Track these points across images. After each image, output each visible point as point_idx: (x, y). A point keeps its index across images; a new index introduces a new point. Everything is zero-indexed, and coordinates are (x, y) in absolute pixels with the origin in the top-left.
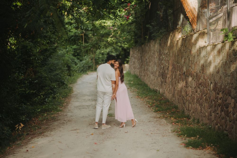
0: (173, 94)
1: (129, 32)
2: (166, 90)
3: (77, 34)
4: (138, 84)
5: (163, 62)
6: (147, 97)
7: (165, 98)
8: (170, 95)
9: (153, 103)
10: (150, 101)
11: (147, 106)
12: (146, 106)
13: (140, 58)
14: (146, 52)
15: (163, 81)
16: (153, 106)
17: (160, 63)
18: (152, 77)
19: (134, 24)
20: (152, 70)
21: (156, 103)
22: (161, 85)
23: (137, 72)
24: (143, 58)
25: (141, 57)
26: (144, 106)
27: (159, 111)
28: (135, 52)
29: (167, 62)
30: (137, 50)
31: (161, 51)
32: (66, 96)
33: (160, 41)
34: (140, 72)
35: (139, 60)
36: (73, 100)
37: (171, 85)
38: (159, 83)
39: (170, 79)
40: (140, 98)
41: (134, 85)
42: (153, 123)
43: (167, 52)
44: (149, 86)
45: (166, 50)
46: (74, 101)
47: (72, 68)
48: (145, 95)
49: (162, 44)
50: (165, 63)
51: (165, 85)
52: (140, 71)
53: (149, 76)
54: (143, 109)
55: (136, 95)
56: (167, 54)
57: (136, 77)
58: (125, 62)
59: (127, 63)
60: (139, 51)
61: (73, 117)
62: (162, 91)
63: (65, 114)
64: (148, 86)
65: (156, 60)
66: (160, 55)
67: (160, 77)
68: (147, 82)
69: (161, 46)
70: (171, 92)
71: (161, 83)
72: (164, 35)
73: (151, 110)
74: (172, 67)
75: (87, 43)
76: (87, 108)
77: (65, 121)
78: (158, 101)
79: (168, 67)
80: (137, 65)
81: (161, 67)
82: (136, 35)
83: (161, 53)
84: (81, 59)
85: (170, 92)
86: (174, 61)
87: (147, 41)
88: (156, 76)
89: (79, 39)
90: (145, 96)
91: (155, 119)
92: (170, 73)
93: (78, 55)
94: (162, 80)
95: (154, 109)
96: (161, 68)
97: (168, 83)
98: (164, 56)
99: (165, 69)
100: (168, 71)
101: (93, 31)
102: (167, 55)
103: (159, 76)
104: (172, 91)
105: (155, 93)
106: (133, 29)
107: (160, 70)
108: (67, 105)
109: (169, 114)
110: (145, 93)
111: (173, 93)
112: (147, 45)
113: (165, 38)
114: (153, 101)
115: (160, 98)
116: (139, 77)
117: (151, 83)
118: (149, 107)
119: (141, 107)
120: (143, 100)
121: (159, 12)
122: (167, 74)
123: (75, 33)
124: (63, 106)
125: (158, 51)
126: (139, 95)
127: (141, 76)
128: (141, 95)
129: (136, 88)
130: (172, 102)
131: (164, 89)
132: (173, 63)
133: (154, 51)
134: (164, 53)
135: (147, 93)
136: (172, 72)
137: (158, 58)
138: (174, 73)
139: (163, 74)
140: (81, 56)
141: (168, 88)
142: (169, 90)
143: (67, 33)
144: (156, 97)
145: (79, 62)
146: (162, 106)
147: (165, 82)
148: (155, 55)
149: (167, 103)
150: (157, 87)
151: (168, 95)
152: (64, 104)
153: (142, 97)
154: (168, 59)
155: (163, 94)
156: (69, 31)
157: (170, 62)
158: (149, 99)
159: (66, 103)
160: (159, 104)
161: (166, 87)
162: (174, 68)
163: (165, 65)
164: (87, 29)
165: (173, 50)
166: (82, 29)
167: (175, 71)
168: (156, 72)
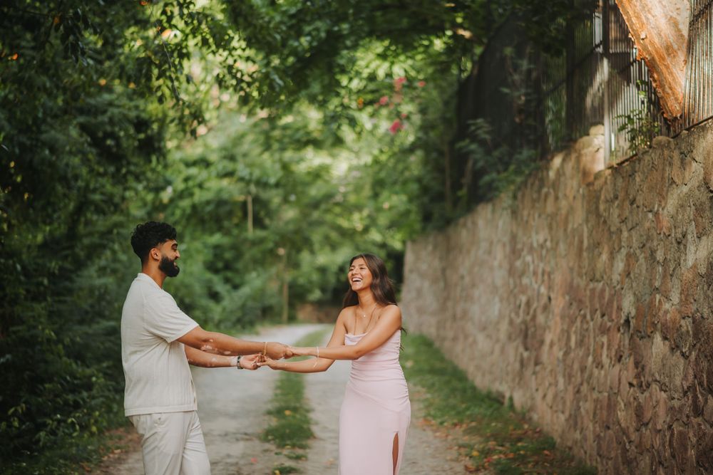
0: (570, 415)
2: (539, 396)
3: (225, 196)
4: (433, 371)
5: (525, 281)
6: (460, 423)
7: (538, 430)
8: (558, 417)
9: (486, 453)
10: (473, 442)
11: (459, 468)
12: (454, 464)
13: (439, 274)
14: (461, 252)
15: (529, 358)
16: (485, 469)
17: (515, 287)
18: (483, 343)
20: (483, 318)
21: (501, 452)
22: (521, 375)
23: (430, 330)
24: (448, 272)
25: (444, 270)
26: (446, 466)
28: (423, 253)
29: (543, 281)
30: (430, 248)
31: (518, 240)
33: (515, 197)
34: (440, 326)
35: (435, 281)
37: (564, 376)
38: (509, 368)
39: (555, 348)
40: (432, 425)
41: (417, 372)
43: (541, 240)
44: (470, 378)
45: (537, 233)
47: (198, 313)
48: (453, 413)
49: (524, 208)
50: (536, 286)
51: (534, 373)
52: (438, 322)
53: (471, 339)
55: (420, 415)
56: (542, 246)
57: (425, 343)
60: (435, 247)
62: (524, 399)
64: (466, 380)
65: (500, 276)
66: (515, 253)
67: (515, 344)
68: (465, 362)
69: (519, 219)
70: (560, 407)
71: (517, 365)
72: (530, 173)
74: (567, 297)
75: (264, 227)
78: (508, 445)
79: (550, 299)
81: (518, 302)
82: (425, 190)
83: (519, 246)
84: (237, 280)
85: (557, 406)
86: (575, 274)
88: (498, 341)
89: (231, 213)
90: (455, 421)
92: (556, 323)
93: (228, 266)
94: (522, 355)
96: (520, 306)
97: (549, 368)
98: (529, 258)
99: (535, 311)
100: (547, 317)
101: (284, 186)
102: (544, 252)
103: (510, 338)
104: (568, 403)
105: (496, 405)
107: (513, 315)
110: (452, 407)
111: (573, 412)
112: (465, 225)
113: (532, 184)
114: (488, 442)
115: (514, 430)
116: (437, 344)
117: (478, 368)
118: (471, 472)
119: (433, 470)
120: (444, 435)
121: (506, 90)
122: (545, 331)
123: (220, 190)
124: (100, 466)
125: (506, 239)
126: (429, 415)
127: (444, 339)
128: (439, 414)
129: (423, 386)
130: (567, 449)
131: (534, 390)
132: (572, 279)
133: (491, 243)
134: (532, 244)
135: (464, 406)
136: (567, 320)
137: (506, 266)
138: (575, 325)
139: (527, 329)
140: (237, 271)
141: (548, 389)
142: (555, 396)
143: (191, 195)
144: (500, 425)
145: (228, 291)
146: (523, 469)
147: (537, 364)
148: (495, 258)
149: (547, 455)
150: (501, 383)
151: (548, 417)
152: (111, 456)
153: (442, 423)
154: (548, 269)
155: (527, 414)
156: (201, 186)
157: (558, 278)
158: (469, 431)
159: (122, 452)
160: (511, 456)
161: (540, 385)
162: (576, 301)
163: (536, 292)
164: (264, 179)
165: (570, 226)
166: (248, 182)
167: (579, 314)
168: (498, 323)
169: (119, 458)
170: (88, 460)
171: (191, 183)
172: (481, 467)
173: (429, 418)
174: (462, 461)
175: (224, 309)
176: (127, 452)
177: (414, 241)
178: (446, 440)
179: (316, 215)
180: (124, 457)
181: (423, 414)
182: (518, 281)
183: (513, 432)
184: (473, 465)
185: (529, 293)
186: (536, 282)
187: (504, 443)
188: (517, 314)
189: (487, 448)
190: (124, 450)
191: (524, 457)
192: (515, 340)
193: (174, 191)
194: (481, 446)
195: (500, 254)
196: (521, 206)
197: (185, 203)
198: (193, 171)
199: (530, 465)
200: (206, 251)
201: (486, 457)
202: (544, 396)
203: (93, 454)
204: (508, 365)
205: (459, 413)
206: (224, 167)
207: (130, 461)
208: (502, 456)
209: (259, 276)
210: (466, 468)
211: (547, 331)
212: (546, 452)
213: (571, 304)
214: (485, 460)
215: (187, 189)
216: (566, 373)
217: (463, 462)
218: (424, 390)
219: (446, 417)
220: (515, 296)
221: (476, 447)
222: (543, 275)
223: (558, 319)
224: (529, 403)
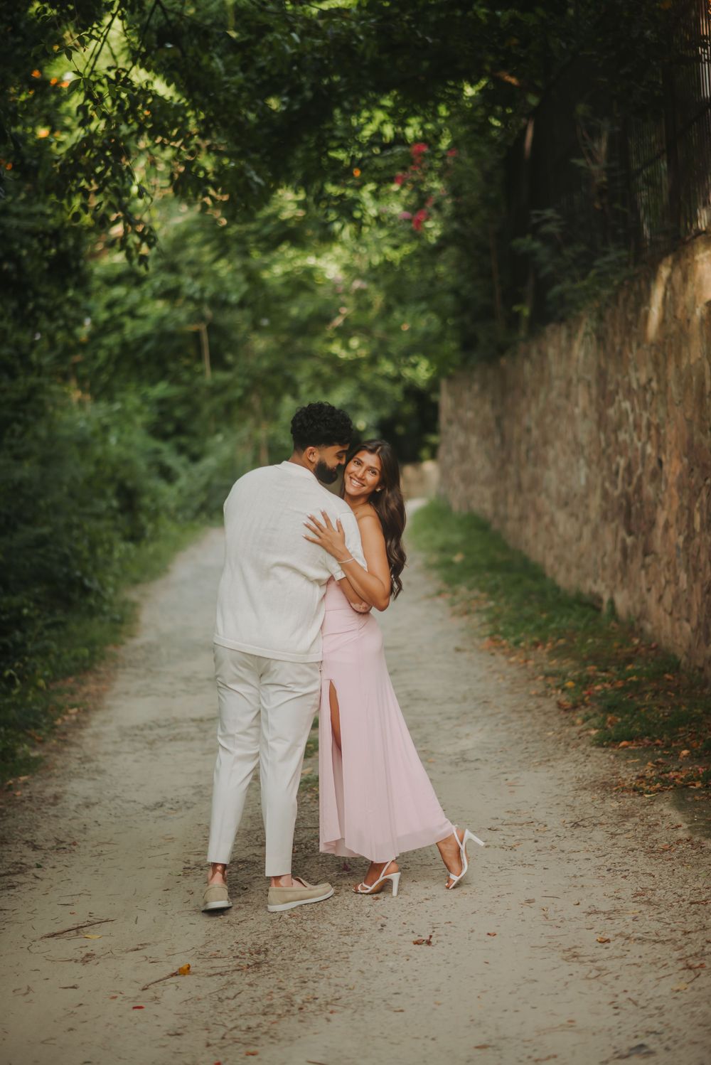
0: (699, 624)
1: (427, 298)
2: (652, 599)
3: (170, 326)
4: (493, 567)
5: (623, 436)
6: (543, 641)
7: (653, 645)
8: (681, 628)
9: (584, 682)
10: (564, 668)
11: (549, 705)
12: (541, 701)
13: (492, 424)
14: (524, 393)
15: (635, 546)
16: (586, 705)
17: (608, 445)
18: (565, 524)
19: (452, 251)
20: (564, 489)
21: (604, 680)
22: (624, 568)
23: (483, 500)
24: (506, 423)
25: (498, 420)
26: (531, 705)
27: (630, 739)
28: (467, 396)
29: (649, 438)
30: (476, 387)
31: (609, 378)
32: (87, 664)
33: (601, 318)
34: (498, 499)
35: (486, 435)
36: (124, 682)
37: (687, 570)
38: (606, 560)
39: (672, 532)
40: (503, 647)
41: (470, 569)
42: (599, 835)
43: (643, 379)
44: (549, 575)
45: (636, 370)
46: (127, 693)
47: (146, 501)
48: (531, 627)
49: (615, 334)
50: (639, 445)
51: (644, 566)
52: (495, 495)
53: (546, 519)
54: (529, 725)
55: (482, 633)
56: (645, 388)
57: (478, 526)
58: (425, 453)
59: (434, 456)
60: (484, 387)
61: (96, 811)
62: (630, 603)
63: (50, 791)
64: (544, 576)
65: (584, 430)
66: (605, 397)
67: (613, 525)
68: (538, 549)
69: (608, 348)
70: (684, 613)
71: (618, 556)
72: (622, 284)
73: (576, 729)
74: (686, 461)
75: (227, 367)
76: (192, 739)
77: (35, 848)
78: (613, 669)
79: (660, 462)
80: (481, 464)
81: (614, 467)
82: (464, 305)
83: (611, 387)
84: (196, 449)
85: (679, 612)
86: (695, 428)
87: (522, 333)
88: (587, 521)
89: (180, 351)
90: (536, 639)
91: (608, 801)
92: (671, 496)
93: (180, 429)
94: (624, 541)
95: (594, 721)
96: (617, 473)
97: (665, 559)
98: (626, 405)
99: (640, 479)
100: (658, 488)
101: (252, 306)
102: (648, 397)
103: (604, 517)
104: (695, 608)
105: (591, 613)
106: (450, 279)
107: (607, 485)
108: (79, 724)
109: (690, 756)
110: (529, 620)
111: (702, 620)
112: (527, 355)
113: (626, 300)
114: (586, 666)
115: (621, 647)
116: (495, 526)
117: (559, 559)
118: (566, 710)
119: (514, 711)
120: (521, 660)
121: (581, 163)
122: (656, 506)
123: (162, 319)
124: (55, 734)
125: (590, 377)
126: (497, 631)
127: (506, 518)
128: (511, 629)
129: (482, 590)
130: (697, 671)
131: (644, 590)
132: (692, 436)
133: (569, 382)
134: (630, 384)
135: (544, 616)
136: (687, 492)
137: (593, 415)
138: (699, 500)
139: (629, 505)
140: (194, 435)
141: (665, 588)
142: (676, 599)
143: (120, 327)
144: (598, 641)
145: (185, 466)
146: (639, 703)
147: (646, 554)
148: (576, 405)
149: (669, 680)
150: (595, 582)
151: (667, 627)
152: (66, 717)
153: (517, 643)
154: (655, 421)
155: (636, 624)
156: (132, 314)
157: (671, 433)
158: (555, 653)
159: (79, 711)
160: (620, 684)
161: (654, 582)
162: (698, 466)
163: (640, 452)
164: (223, 297)
165: (685, 361)
166: (198, 302)
167: (704, 485)
168: (586, 496)
169: (78, 721)
170: (37, 727)
171: (117, 311)
172: (579, 703)
173: (497, 636)
174: (551, 695)
175: (180, 491)
176: (86, 711)
177: (450, 378)
178: (526, 667)
179: (300, 343)
180: (84, 718)
181: (488, 632)
182: (613, 437)
183: (619, 651)
184: (567, 700)
185: (630, 454)
186: (639, 439)
187: (609, 667)
188: (614, 484)
189: (584, 675)
190: (81, 709)
191: (638, 685)
192: (613, 520)
193: (94, 323)
194: (576, 673)
195: (582, 399)
196: (610, 330)
197: (112, 340)
198: (119, 291)
199: (648, 697)
200: (147, 409)
201: (585, 688)
202: (660, 599)
203: (42, 716)
204: (605, 555)
205: (539, 628)
206: (163, 283)
207: (94, 723)
208: (607, 685)
209: (226, 438)
210: (560, 705)
211: (659, 508)
212: (667, 676)
213: (692, 470)
214: (585, 693)
215: (112, 318)
216: (691, 567)
217: (553, 697)
218: (484, 595)
219: (522, 634)
220: (609, 459)
221: (569, 674)
222: (649, 428)
223: (674, 491)
224: (638, 608)
